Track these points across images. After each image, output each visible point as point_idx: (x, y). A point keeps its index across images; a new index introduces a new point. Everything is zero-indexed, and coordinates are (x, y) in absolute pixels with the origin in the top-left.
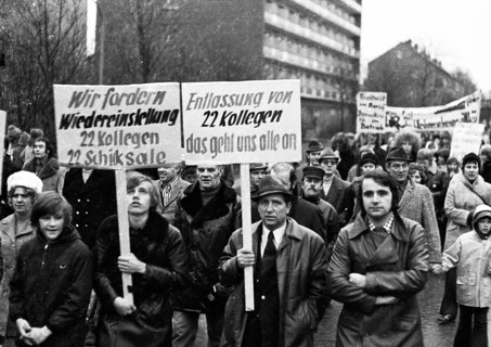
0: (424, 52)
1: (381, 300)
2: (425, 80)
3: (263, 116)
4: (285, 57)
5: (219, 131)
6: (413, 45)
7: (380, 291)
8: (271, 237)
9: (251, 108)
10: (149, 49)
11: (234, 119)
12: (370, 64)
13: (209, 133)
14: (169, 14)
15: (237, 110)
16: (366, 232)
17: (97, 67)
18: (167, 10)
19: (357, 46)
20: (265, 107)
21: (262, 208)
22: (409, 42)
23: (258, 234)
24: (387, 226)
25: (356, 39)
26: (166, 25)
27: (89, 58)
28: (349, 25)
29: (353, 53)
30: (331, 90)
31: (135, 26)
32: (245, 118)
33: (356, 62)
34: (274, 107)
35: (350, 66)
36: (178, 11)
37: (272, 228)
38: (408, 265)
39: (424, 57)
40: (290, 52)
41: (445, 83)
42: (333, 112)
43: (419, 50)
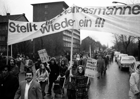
2: (92, 43)
4: (67, 40)
12: (82, 41)
17: (33, 43)
19: (80, 38)
22: (89, 37)
25: (79, 37)
27: (32, 42)
28: (78, 34)
29: (79, 39)
30: (75, 46)
33: (79, 40)
35: (78, 41)
39: (92, 39)
40: (68, 39)
41: (95, 43)
42: (76, 50)
43: (91, 38)
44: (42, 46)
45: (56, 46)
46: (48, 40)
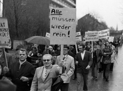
0: (93, 17)
1: (108, 56)
2: (93, 25)
3: (94, 36)
5: (89, 37)
6: (90, 15)
7: (107, 55)
8: (95, 49)
9: (93, 35)
10: (17, 16)
11: (91, 36)
13: (88, 38)
14: (23, 7)
15: (91, 35)
16: (106, 48)
18: (22, 6)
20: (95, 34)
21: (94, 46)
22: (89, 14)
23: (93, 49)
24: (108, 48)
26: (22, 10)
31: (13, 10)
32: (92, 36)
34: (95, 35)
36: (25, 6)
37: (95, 48)
38: (110, 52)
41: (99, 25)
43: (92, 16)
44: (16, 27)
45: (38, 27)
46: (26, 18)
